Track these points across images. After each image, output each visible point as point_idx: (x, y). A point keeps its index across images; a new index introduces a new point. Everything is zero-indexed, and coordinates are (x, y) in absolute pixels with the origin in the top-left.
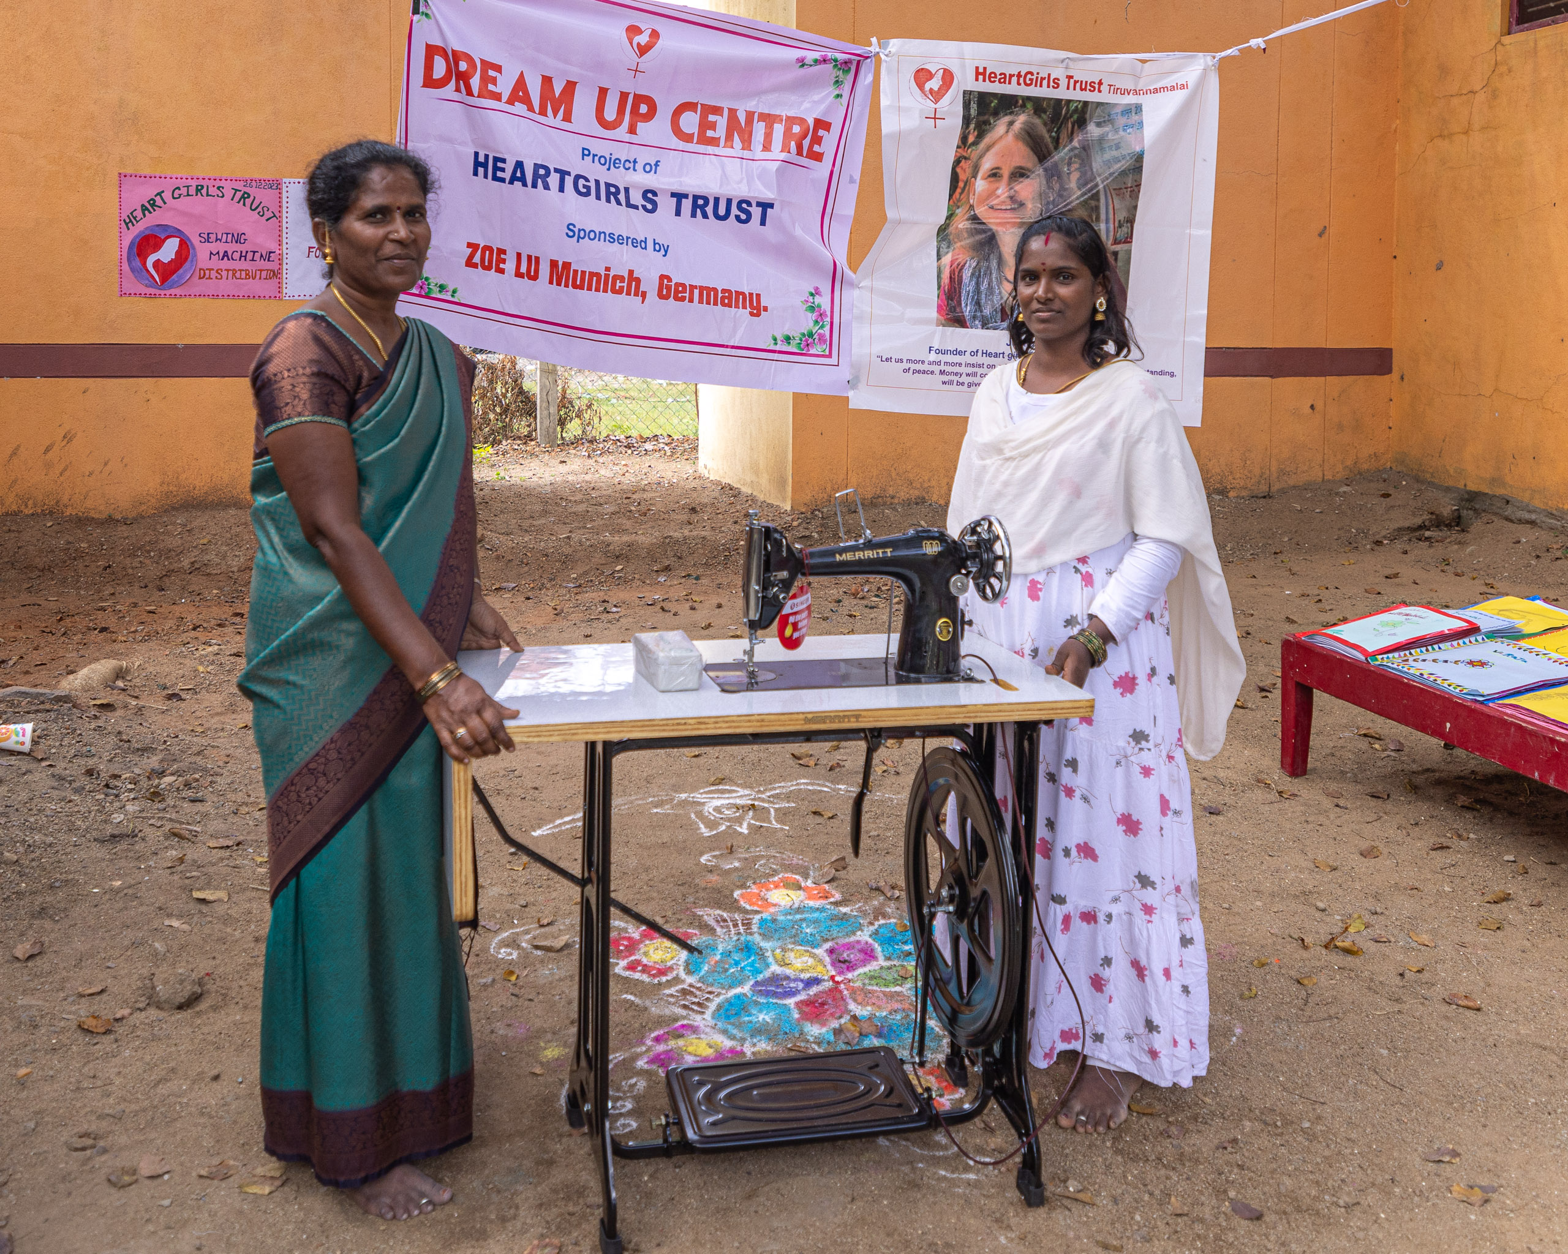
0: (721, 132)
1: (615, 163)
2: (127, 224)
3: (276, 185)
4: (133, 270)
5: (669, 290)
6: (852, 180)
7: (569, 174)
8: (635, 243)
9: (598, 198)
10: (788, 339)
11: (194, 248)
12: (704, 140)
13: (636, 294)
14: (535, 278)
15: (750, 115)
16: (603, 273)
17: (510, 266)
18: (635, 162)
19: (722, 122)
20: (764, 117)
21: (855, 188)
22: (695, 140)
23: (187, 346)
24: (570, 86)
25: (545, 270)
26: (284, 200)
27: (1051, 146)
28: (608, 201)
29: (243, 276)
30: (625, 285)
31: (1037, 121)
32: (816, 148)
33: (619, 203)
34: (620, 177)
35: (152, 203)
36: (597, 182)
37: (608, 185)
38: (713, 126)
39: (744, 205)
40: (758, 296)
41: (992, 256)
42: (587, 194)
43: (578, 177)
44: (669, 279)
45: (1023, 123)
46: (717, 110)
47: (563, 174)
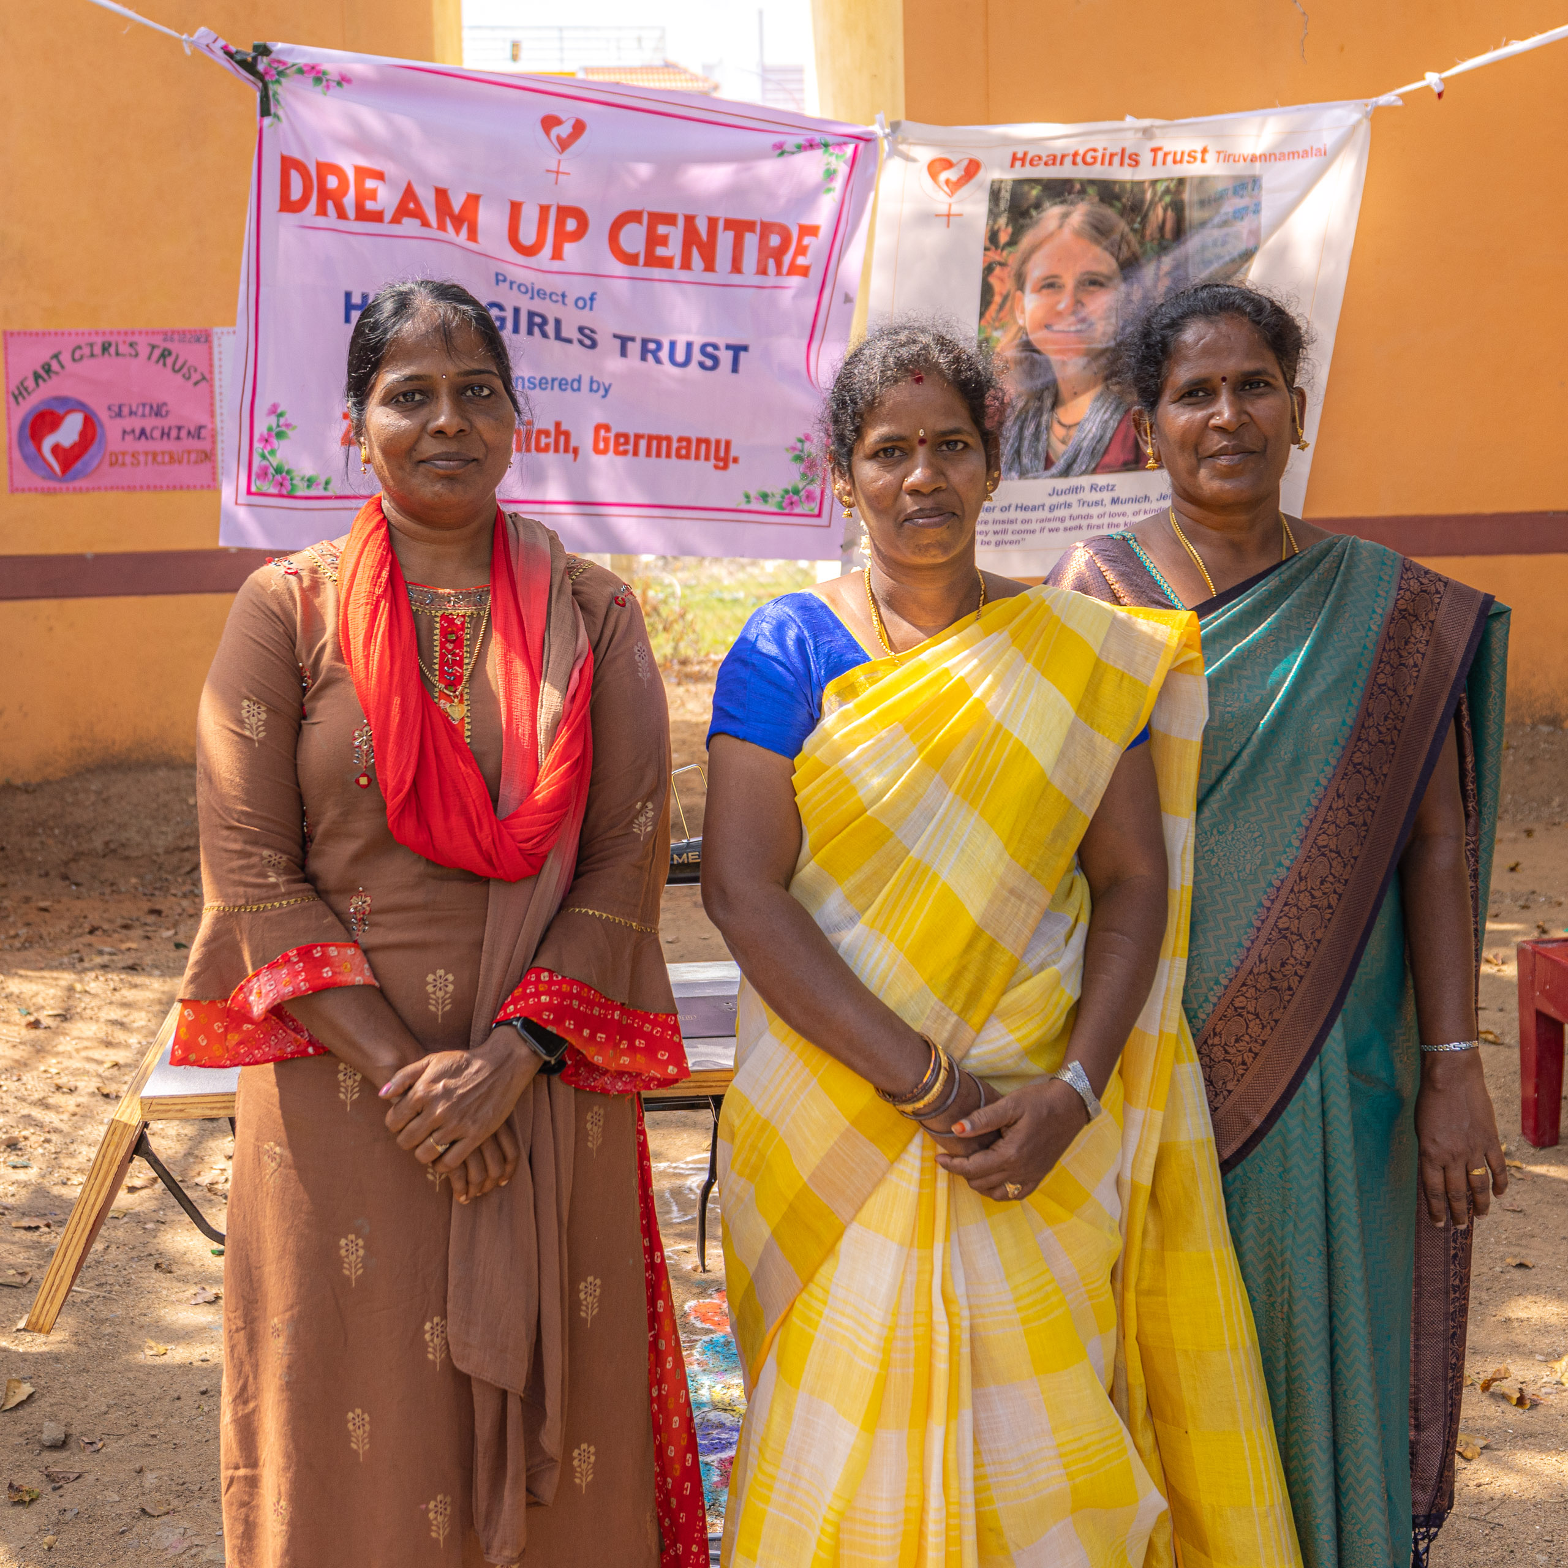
1: (541, 294)
2: (16, 398)
3: (204, 338)
4: (26, 458)
6: (848, 299)
10: (765, 497)
11: (102, 426)
12: (652, 261)
13: (566, 451)
15: (713, 223)
18: (563, 295)
22: (642, 260)
23: (99, 558)
24: (472, 200)
26: (216, 356)
27: (1135, 244)
28: (530, 332)
29: (167, 459)
30: (552, 440)
31: (1107, 211)
32: (801, 261)
33: (547, 335)
34: (546, 308)
35: (47, 369)
37: (531, 314)
38: (664, 241)
39: (709, 350)
40: (727, 444)
41: (1046, 394)
44: (608, 428)
45: (1087, 214)
46: (669, 219)
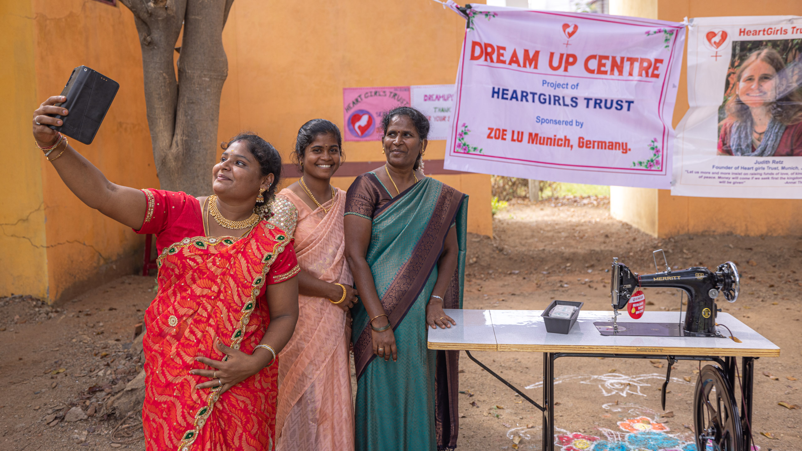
0: (608, 68)
1: (559, 85)
3: (408, 89)
4: (349, 130)
5: (583, 143)
6: (674, 86)
7: (536, 94)
8: (566, 123)
9: (550, 103)
10: (641, 163)
12: (600, 72)
13: (568, 146)
14: (521, 141)
15: (622, 59)
16: (553, 137)
17: (509, 136)
18: (567, 84)
19: (608, 63)
20: (629, 59)
21: (675, 90)
22: (596, 72)
24: (537, 53)
25: (526, 137)
27: (783, 63)
28: (555, 104)
30: (563, 142)
31: (774, 51)
32: (656, 72)
33: (560, 104)
34: (560, 92)
35: (357, 100)
36: (550, 96)
37: (555, 96)
38: (604, 65)
39: (619, 102)
40: (626, 144)
41: (748, 120)
42: (545, 102)
43: (540, 95)
44: (583, 139)
45: (767, 53)
46: (607, 58)
47: (534, 94)
